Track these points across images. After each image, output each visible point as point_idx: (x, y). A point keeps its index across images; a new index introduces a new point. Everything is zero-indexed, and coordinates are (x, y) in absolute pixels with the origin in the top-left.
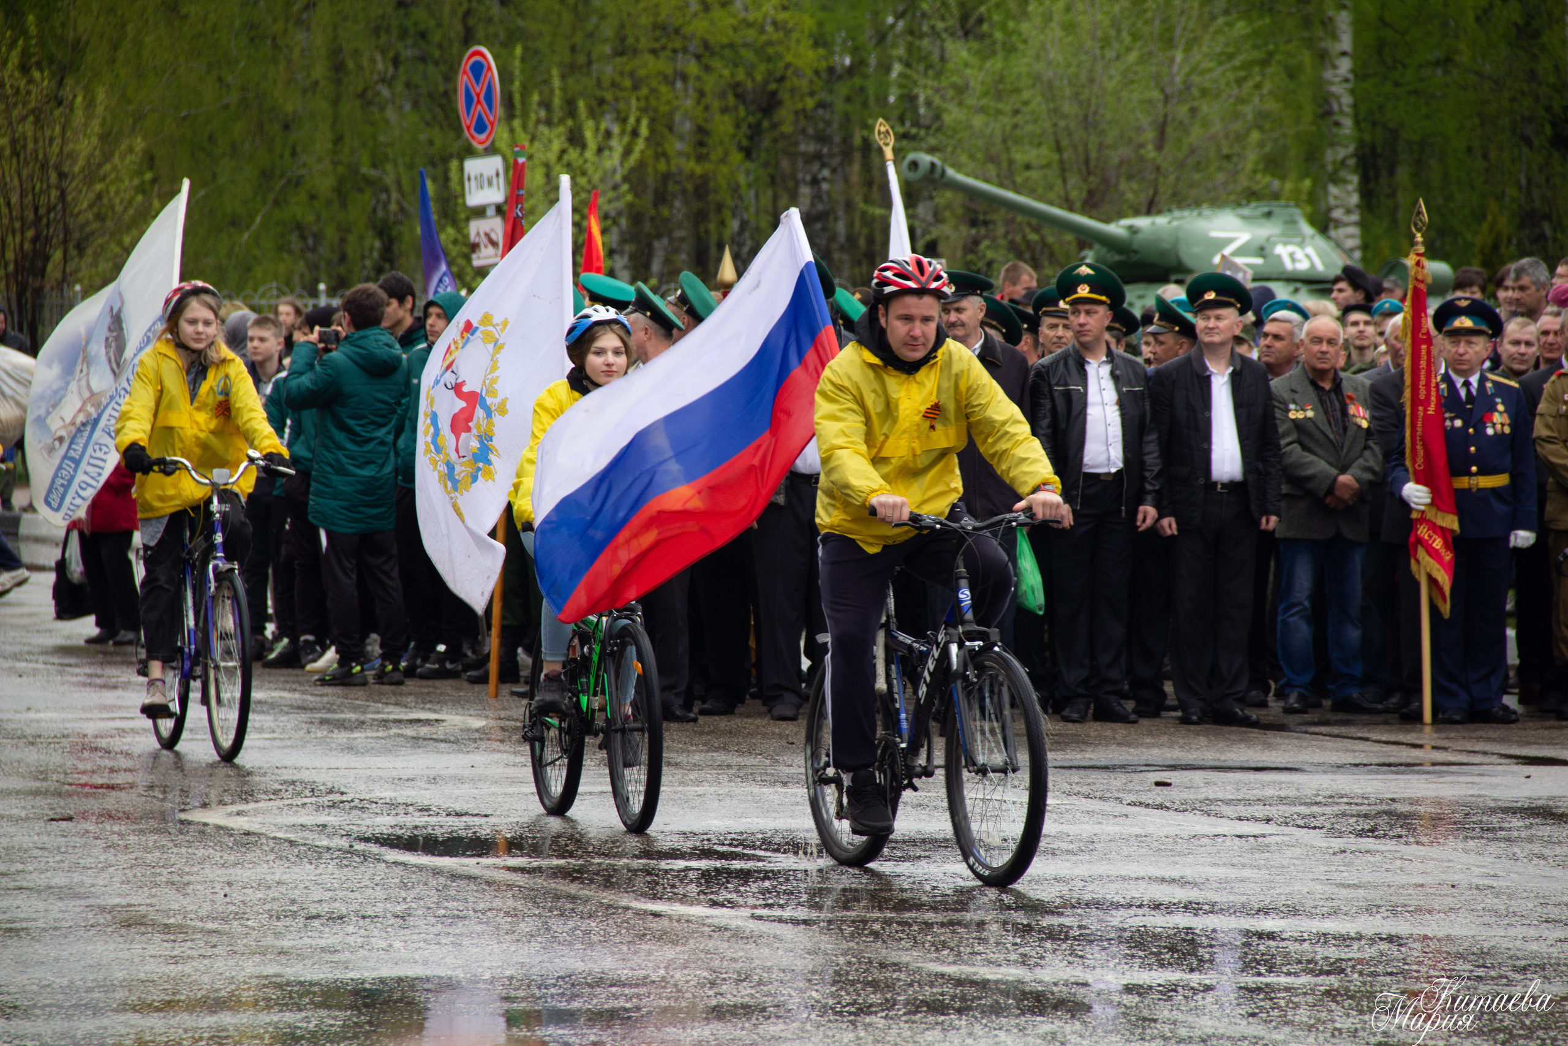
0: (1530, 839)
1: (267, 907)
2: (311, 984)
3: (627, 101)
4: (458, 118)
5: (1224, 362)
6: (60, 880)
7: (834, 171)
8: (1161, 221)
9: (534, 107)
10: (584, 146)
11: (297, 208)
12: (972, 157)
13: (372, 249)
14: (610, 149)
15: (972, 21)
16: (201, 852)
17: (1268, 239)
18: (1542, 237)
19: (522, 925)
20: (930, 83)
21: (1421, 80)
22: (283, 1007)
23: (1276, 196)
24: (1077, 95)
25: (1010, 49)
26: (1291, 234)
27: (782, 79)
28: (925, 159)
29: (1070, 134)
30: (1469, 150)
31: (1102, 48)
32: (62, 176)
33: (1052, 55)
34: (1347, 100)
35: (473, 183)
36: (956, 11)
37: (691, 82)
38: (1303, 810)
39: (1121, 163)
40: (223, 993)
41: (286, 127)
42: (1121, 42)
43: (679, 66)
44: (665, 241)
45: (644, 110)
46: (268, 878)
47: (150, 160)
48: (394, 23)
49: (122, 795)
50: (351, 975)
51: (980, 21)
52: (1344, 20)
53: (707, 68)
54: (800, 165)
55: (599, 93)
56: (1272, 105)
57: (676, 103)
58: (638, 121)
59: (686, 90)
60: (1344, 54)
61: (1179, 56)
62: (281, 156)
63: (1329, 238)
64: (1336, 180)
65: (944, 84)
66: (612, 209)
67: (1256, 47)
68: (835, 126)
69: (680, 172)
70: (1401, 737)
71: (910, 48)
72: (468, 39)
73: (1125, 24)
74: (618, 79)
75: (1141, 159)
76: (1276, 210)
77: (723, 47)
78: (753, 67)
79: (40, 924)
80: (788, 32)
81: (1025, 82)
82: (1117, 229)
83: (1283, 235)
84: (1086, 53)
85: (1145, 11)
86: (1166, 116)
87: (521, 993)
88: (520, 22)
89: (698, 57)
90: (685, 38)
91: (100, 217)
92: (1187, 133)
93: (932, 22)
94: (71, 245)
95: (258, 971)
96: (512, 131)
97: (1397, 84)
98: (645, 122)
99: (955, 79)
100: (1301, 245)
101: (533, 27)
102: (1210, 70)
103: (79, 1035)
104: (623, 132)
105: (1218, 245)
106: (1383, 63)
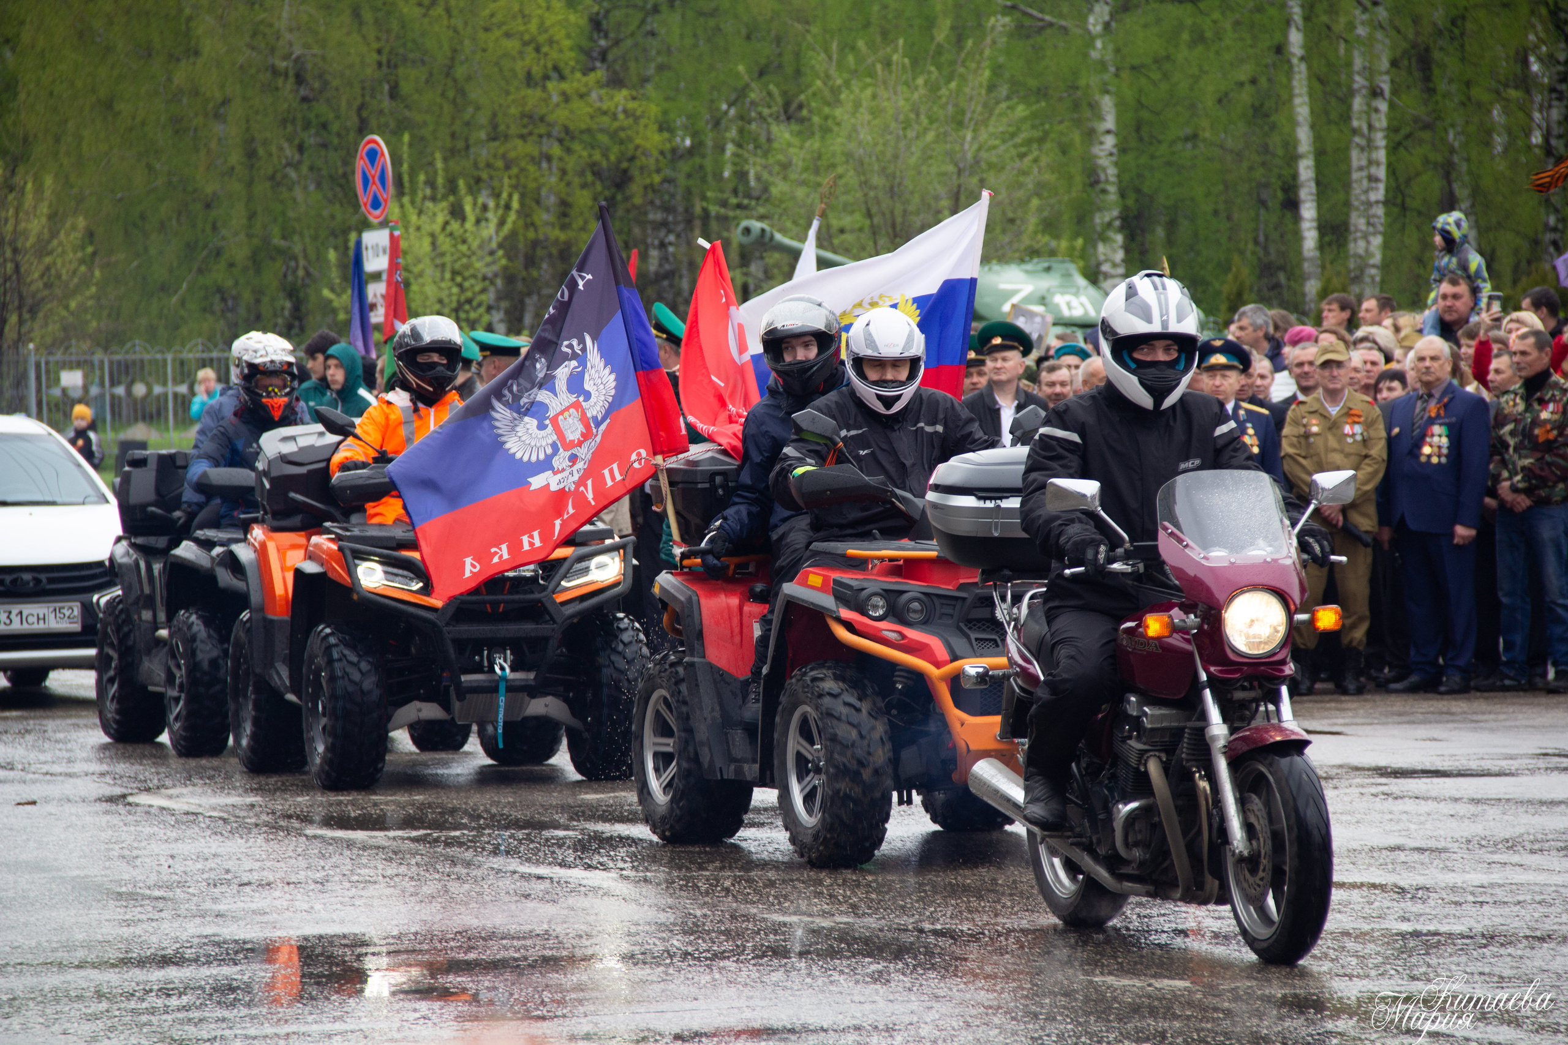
1: (205, 876)
2: (245, 942)
3: (501, 180)
4: (356, 196)
5: (1010, 397)
6: (26, 856)
7: (678, 236)
9: (421, 185)
10: (463, 219)
11: (218, 275)
12: (795, 223)
13: (283, 309)
14: (487, 220)
15: (794, 106)
16: (148, 830)
17: (1048, 290)
18: (1277, 286)
19: (424, 888)
20: (759, 160)
21: (1174, 153)
22: (221, 962)
23: (1052, 253)
24: (884, 169)
25: (826, 131)
26: (1067, 286)
27: (632, 159)
28: (756, 225)
29: (878, 203)
30: (1216, 213)
31: (905, 129)
32: (15, 251)
33: (862, 136)
34: (1112, 171)
35: (370, 252)
36: (779, 100)
37: (555, 163)
40: (169, 951)
41: (208, 206)
42: (918, 122)
43: (545, 149)
44: (535, 298)
45: (515, 187)
46: (206, 851)
47: (90, 235)
48: (299, 116)
49: (78, 781)
50: (278, 933)
51: (800, 107)
52: (1107, 103)
53: (569, 151)
54: (649, 231)
55: (476, 173)
56: (1048, 177)
57: (542, 180)
58: (510, 196)
59: (550, 169)
60: (1108, 132)
61: (969, 135)
62: (203, 231)
63: (1099, 288)
64: (1105, 240)
65: (771, 161)
66: (489, 271)
67: (1033, 127)
68: (679, 197)
69: (547, 239)
71: (741, 131)
72: (363, 129)
73: (923, 109)
74: (492, 161)
76: (1055, 265)
77: (582, 132)
78: (607, 149)
79: (11, 894)
80: (637, 119)
81: (839, 159)
83: (1061, 286)
84: (891, 133)
85: (940, 97)
86: (959, 186)
87: (426, 947)
88: (407, 113)
89: (561, 141)
90: (549, 125)
91: (48, 286)
93: (760, 109)
94: (25, 310)
95: (198, 931)
96: (402, 206)
97: (1152, 157)
98: (516, 197)
99: (780, 157)
100: (1076, 294)
101: (418, 117)
102: (995, 147)
103: (47, 988)
104: (497, 206)
105: (1008, 295)
106: (1141, 140)
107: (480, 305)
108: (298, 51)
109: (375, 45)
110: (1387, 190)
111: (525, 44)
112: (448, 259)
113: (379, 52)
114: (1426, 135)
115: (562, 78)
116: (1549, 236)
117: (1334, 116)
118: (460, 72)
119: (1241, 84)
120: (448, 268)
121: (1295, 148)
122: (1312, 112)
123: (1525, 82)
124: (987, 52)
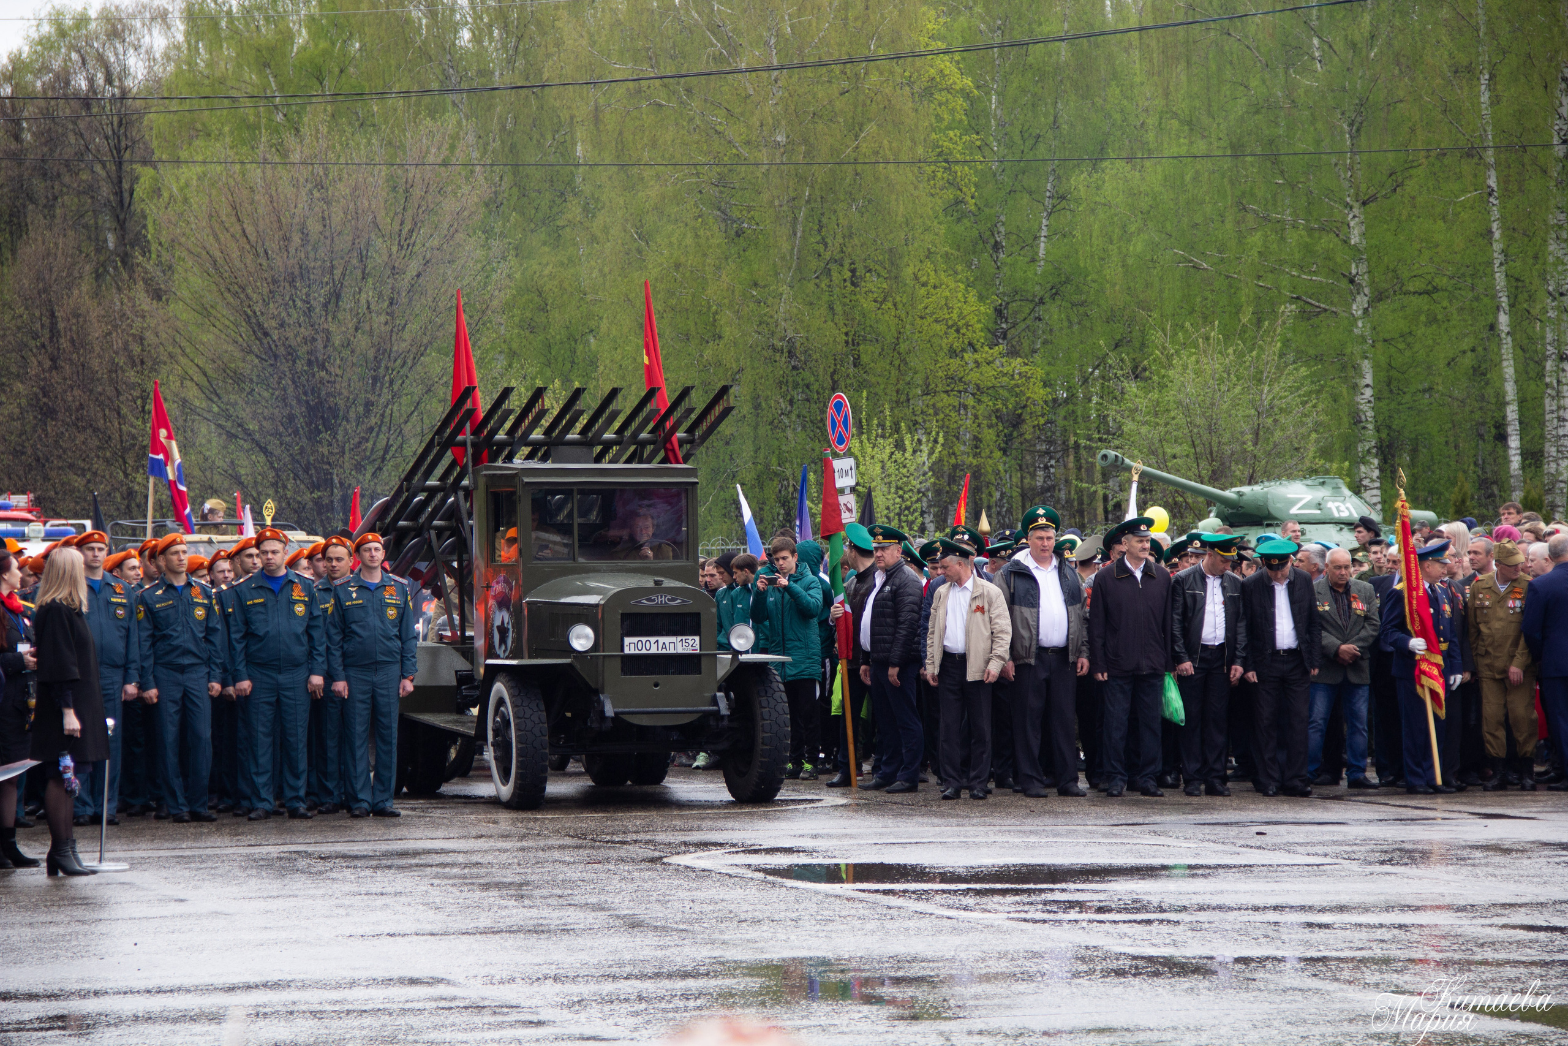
0: (1487, 865)
1: (715, 915)
3: (931, 423)
4: (827, 435)
6: (593, 900)
7: (1056, 461)
8: (1257, 488)
9: (875, 427)
10: (905, 450)
12: (1140, 451)
14: (921, 451)
15: (1140, 369)
16: (676, 882)
17: (1323, 498)
18: (1492, 496)
19: (868, 925)
20: (1115, 407)
21: (1415, 401)
22: (725, 976)
23: (1327, 472)
24: (1204, 413)
25: (1162, 386)
26: (1337, 495)
27: (1025, 406)
28: (1112, 453)
29: (1200, 437)
30: (1447, 443)
31: (1219, 384)
33: (1188, 390)
34: (1370, 414)
35: (838, 474)
36: (1129, 365)
37: (970, 410)
38: (1348, 848)
39: (1232, 454)
40: (689, 968)
41: (727, 443)
42: (1229, 380)
43: (962, 400)
45: (941, 427)
46: (716, 897)
48: (791, 379)
49: (631, 848)
51: (1145, 369)
52: (1366, 366)
54: (1037, 458)
55: (913, 418)
56: (1324, 418)
57: (960, 423)
58: (938, 433)
59: (966, 414)
60: (1367, 386)
61: (1266, 389)
62: (724, 461)
63: (1361, 497)
64: (1365, 462)
65: (1123, 408)
66: (923, 487)
67: (1313, 383)
68: (1058, 434)
69: (964, 464)
70: (1408, 803)
71: (1102, 387)
72: (833, 389)
73: (1232, 370)
74: (925, 409)
75: (1245, 451)
76: (1328, 481)
77: (989, 388)
78: (1007, 400)
79: (582, 926)
80: (1028, 379)
81: (1172, 406)
82: (1230, 494)
83: (1333, 496)
84: (1209, 388)
85: (1245, 362)
86: (1259, 425)
88: (866, 377)
89: (974, 395)
90: (965, 384)
92: (1272, 434)
93: (1116, 371)
95: (709, 954)
96: (861, 442)
97: (1399, 404)
98: (941, 435)
99: (1130, 405)
100: (1343, 501)
101: (874, 380)
102: (1285, 397)
103: (604, 993)
104: (928, 441)
105: (1293, 502)
106: (1391, 391)
107: (915, 511)
108: (790, 334)
109: (844, 330)
111: (949, 327)
112: (893, 478)
113: (847, 334)
115: (975, 351)
117: (1532, 374)
118: (903, 347)
119: (1464, 352)
120: (894, 484)
121: (1504, 397)
122: (1516, 372)
124: (1279, 330)
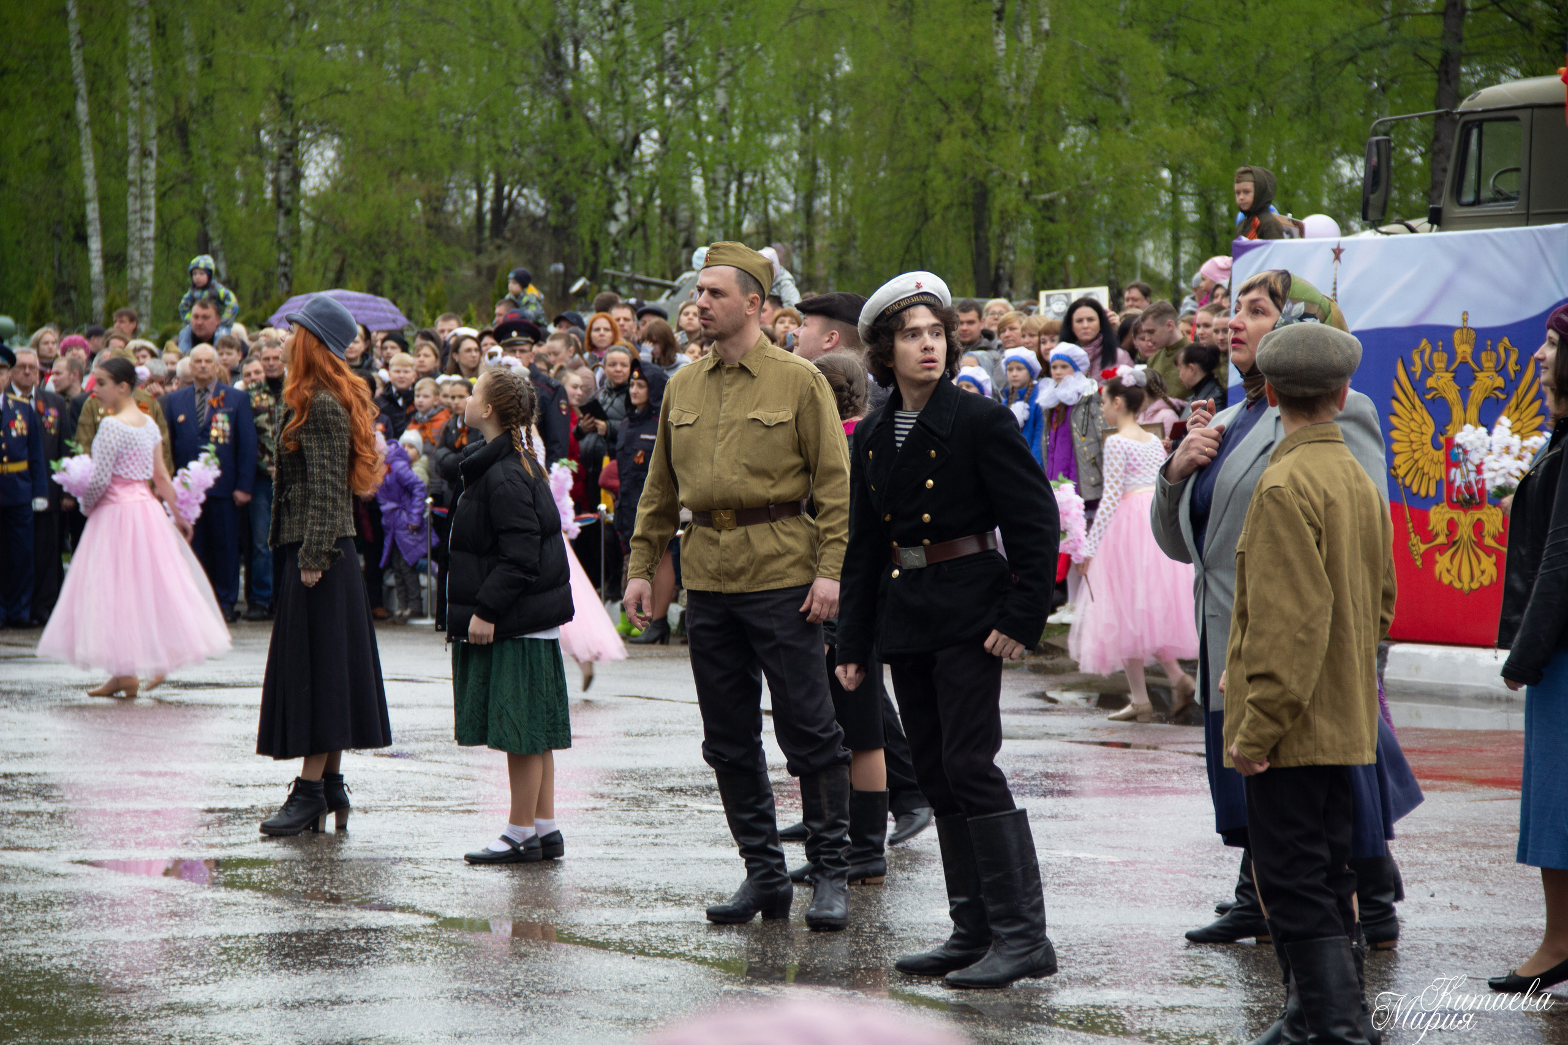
110: (157, 228)
114: (187, 188)
116: (281, 270)
117: (113, 169)
119: (39, 142)
121: (83, 192)
122: (96, 166)
123: (259, 150)
